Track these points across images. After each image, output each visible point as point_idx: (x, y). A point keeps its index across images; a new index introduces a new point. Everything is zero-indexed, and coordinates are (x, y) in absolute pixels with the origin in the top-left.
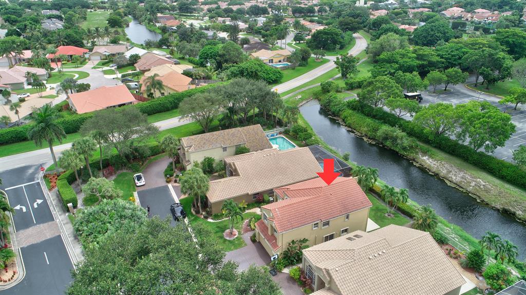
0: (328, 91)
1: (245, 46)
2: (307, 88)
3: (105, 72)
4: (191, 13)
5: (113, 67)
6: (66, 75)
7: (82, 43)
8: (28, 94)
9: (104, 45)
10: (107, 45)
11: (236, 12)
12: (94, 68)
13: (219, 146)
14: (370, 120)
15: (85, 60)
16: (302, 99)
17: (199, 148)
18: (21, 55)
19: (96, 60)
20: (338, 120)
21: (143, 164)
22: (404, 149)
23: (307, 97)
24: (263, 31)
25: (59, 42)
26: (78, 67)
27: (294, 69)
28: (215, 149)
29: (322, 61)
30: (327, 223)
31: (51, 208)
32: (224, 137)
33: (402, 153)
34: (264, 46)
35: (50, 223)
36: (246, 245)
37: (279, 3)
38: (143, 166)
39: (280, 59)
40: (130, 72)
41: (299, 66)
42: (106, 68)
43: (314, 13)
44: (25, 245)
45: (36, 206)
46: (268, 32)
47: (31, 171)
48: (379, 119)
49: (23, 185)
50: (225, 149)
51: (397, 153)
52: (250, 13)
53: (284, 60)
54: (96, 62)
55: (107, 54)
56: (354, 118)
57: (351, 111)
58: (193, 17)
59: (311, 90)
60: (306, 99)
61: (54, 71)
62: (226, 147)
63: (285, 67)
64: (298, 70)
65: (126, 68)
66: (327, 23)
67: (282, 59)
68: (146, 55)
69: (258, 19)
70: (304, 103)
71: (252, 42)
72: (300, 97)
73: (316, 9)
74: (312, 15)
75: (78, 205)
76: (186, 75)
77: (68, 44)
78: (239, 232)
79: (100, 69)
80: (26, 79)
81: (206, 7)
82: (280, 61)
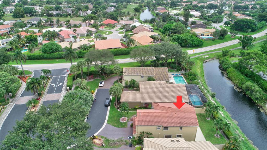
0: (226, 56)
1: (193, 25)
2: (215, 52)
3: (120, 33)
4: (176, 7)
5: (123, 31)
6: (103, 32)
7: (117, 19)
8: (85, 39)
9: (126, 20)
10: (127, 20)
11: (199, 7)
12: (116, 30)
13: (140, 75)
14: (242, 76)
15: (115, 26)
16: (208, 58)
17: (130, 74)
18: (91, 22)
19: (119, 26)
20: (224, 73)
21: (107, 77)
22: (257, 99)
23: (212, 57)
24: (208, 18)
25: (107, 17)
26: (110, 29)
27: (214, 40)
28: (137, 76)
29: (235, 38)
30: (167, 129)
31: (63, 88)
32: (144, 70)
33: (255, 101)
34: (203, 26)
35: (59, 94)
36: (127, 127)
37: (229, 3)
38: (107, 78)
39: (208, 34)
40: (130, 33)
41: (218, 39)
42: (121, 31)
43: (248, 9)
44: (46, 100)
45: (59, 85)
46: (211, 19)
47: (66, 71)
48: (248, 77)
49: (60, 76)
50: (142, 77)
51: (252, 100)
52: (207, 8)
53: (211, 35)
54: (119, 28)
55: (124, 24)
56: (234, 73)
57: (233, 69)
58: (175, 9)
59: (218, 54)
60: (211, 58)
61: (99, 30)
62: (143, 76)
63: (209, 39)
64: (216, 41)
65: (129, 32)
66: (253, 15)
67: (210, 34)
68: (140, 26)
69: (210, 11)
70: (209, 60)
71: (197, 23)
72: (208, 56)
73: (250, 7)
74: (247, 10)
75: (72, 89)
76: (151, 38)
77: (111, 19)
78: (128, 120)
79: (118, 31)
80: (87, 32)
81: (185, 4)
82: (208, 35)
